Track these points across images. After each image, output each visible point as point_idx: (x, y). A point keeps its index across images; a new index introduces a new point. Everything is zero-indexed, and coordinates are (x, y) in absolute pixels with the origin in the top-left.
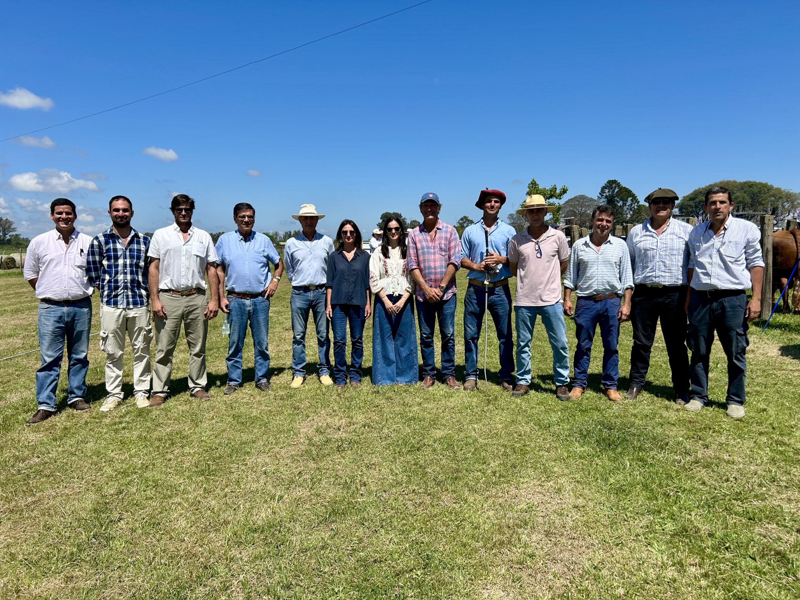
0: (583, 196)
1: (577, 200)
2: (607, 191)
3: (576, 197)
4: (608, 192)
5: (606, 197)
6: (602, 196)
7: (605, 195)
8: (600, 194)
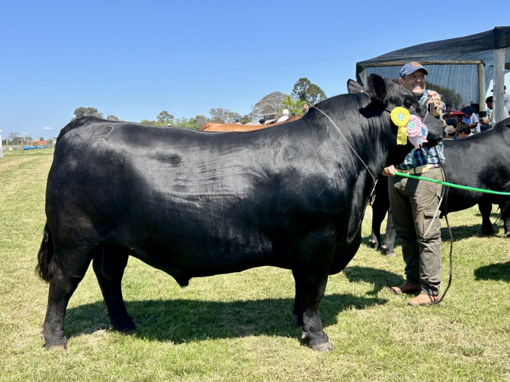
0: (278, 92)
1: (274, 97)
2: (299, 88)
3: (272, 94)
4: (301, 89)
5: (299, 94)
6: (295, 92)
7: (297, 91)
8: (293, 91)
